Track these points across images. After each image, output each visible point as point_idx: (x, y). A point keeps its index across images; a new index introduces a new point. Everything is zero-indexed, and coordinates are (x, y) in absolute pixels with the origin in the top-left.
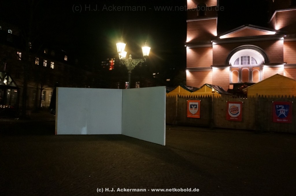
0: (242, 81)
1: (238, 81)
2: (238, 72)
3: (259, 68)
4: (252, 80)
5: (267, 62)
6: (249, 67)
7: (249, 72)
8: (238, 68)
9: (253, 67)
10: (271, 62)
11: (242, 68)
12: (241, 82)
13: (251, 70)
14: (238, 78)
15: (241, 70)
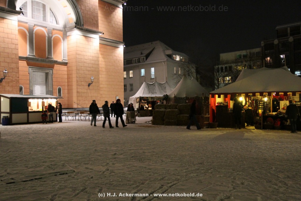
0: (34, 54)
1: (28, 53)
2: (28, 34)
3: (62, 33)
4: (51, 56)
5: (79, 25)
6: (46, 27)
7: (47, 38)
8: (27, 25)
9: (53, 29)
10: (86, 27)
11: (35, 25)
12: (34, 56)
13: (51, 35)
14: (28, 47)
15: (33, 30)
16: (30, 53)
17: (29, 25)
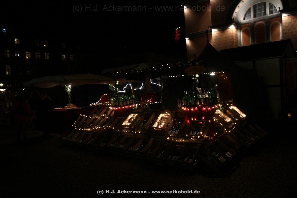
0: (255, 43)
2: (250, 30)
3: (280, 18)
4: (269, 40)
5: (286, 7)
6: (264, 20)
7: (265, 27)
8: (249, 24)
9: (271, 19)
10: (292, 6)
11: (255, 22)
13: (269, 24)
14: (250, 39)
15: (254, 26)
16: (252, 43)
17: (251, 24)
